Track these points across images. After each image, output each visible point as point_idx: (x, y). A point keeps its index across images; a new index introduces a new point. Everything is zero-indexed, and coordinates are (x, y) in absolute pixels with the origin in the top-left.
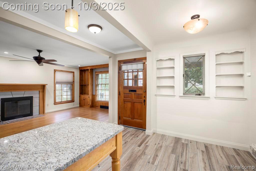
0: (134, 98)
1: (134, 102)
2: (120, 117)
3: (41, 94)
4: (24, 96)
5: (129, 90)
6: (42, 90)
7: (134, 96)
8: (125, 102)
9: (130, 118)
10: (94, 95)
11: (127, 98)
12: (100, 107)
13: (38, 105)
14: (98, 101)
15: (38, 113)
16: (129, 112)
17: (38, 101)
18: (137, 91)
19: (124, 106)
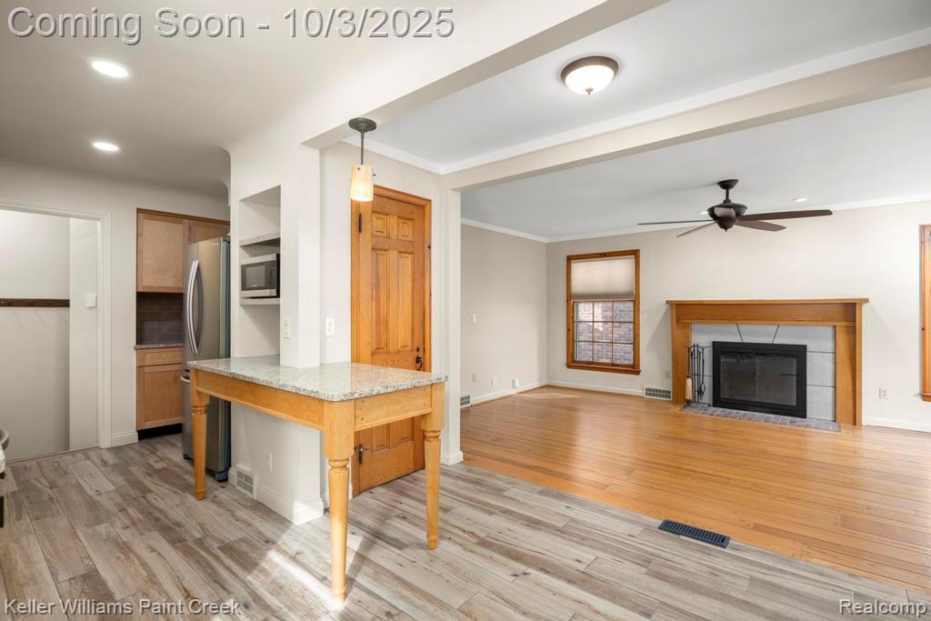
3: (842, 338)
4: (775, 342)
6: (845, 324)
13: (830, 382)
15: (830, 418)
17: (829, 366)
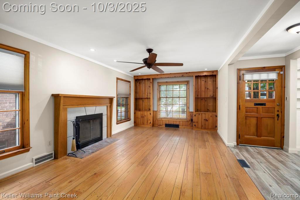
0: (261, 112)
1: (262, 117)
2: (239, 135)
3: (109, 110)
4: (95, 114)
5: (255, 104)
6: (109, 105)
7: (261, 111)
8: (247, 118)
9: (255, 136)
10: (156, 111)
11: (250, 112)
12: (164, 126)
13: (106, 125)
14: (162, 119)
15: (106, 137)
16: (253, 129)
17: (106, 119)
18: (266, 104)
19: (246, 122)
